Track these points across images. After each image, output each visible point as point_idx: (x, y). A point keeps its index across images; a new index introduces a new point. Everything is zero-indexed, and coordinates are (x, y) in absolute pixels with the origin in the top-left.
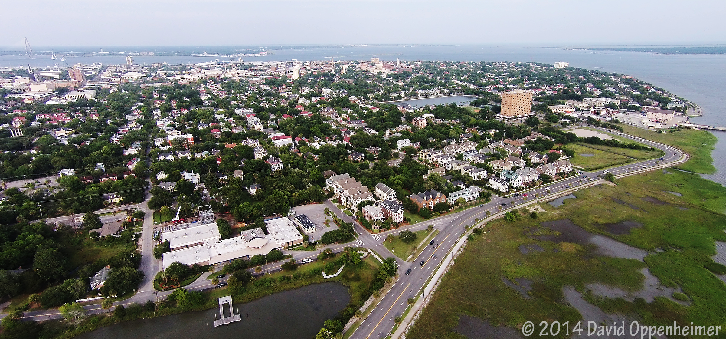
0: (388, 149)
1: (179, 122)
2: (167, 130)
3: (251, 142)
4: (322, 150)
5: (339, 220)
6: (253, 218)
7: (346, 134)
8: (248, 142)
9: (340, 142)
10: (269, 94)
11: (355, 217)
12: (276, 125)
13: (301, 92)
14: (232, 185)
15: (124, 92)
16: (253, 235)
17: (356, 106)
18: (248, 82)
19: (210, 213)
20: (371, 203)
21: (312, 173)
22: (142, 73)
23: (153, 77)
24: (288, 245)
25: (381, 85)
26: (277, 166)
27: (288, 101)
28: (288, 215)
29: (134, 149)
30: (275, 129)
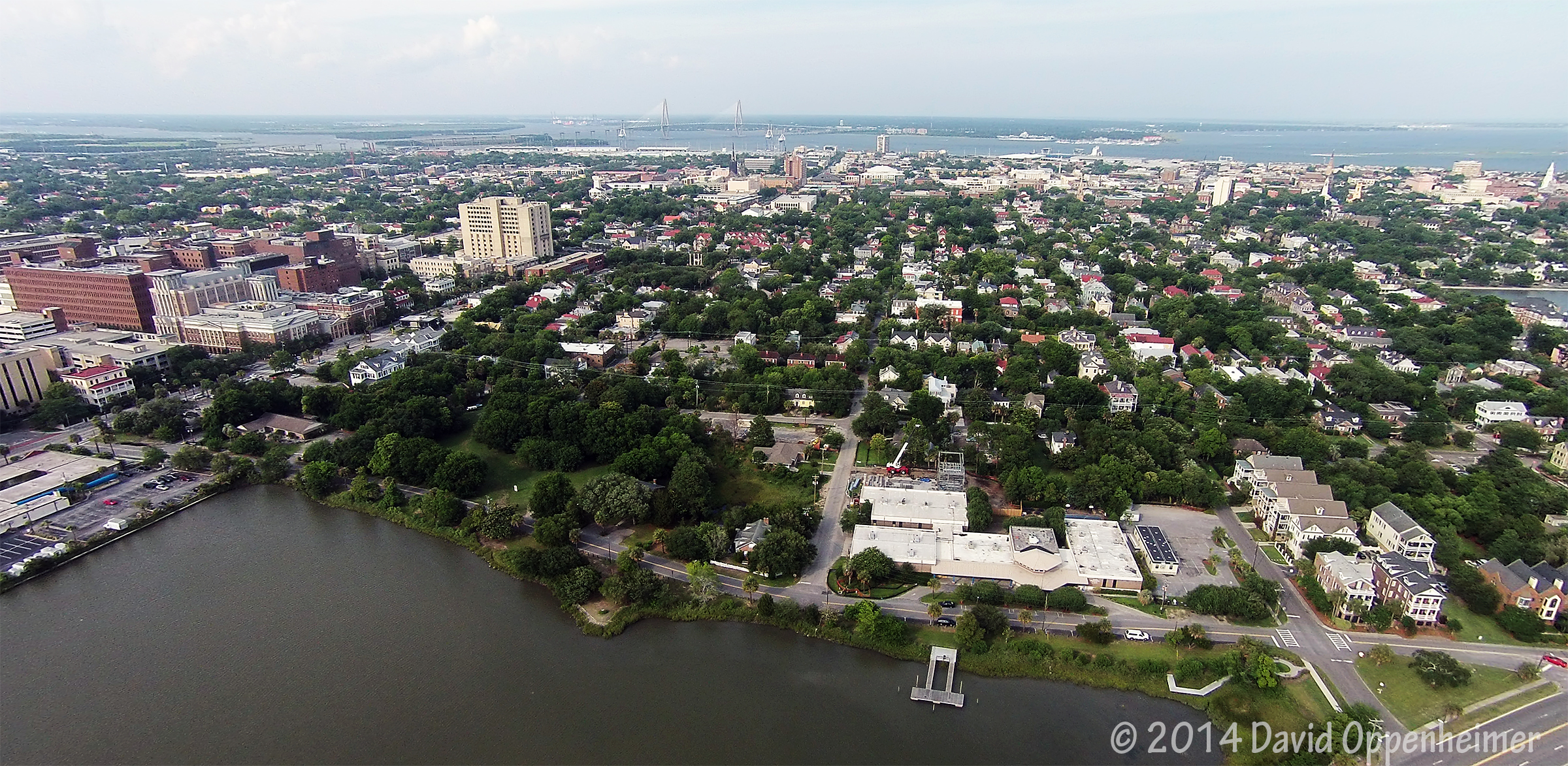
0: (1440, 418)
1: (943, 273)
2: (917, 287)
3: (1078, 338)
4: (1245, 386)
5: (1246, 566)
6: (1042, 505)
7: (1320, 358)
8: (1073, 338)
9: (1299, 376)
10: (1145, 235)
11: (1292, 571)
12: (1145, 308)
13: (1223, 237)
14: (1015, 422)
15: (861, 203)
16: (1033, 541)
17: (1370, 288)
18: (1101, 203)
19: (958, 469)
20: (1345, 548)
21: (1206, 436)
22: (899, 168)
23: (916, 177)
24: (1104, 586)
25: (1466, 239)
26: (1123, 401)
27: (1187, 257)
28: (1122, 518)
29: (853, 314)
30: (1139, 317)
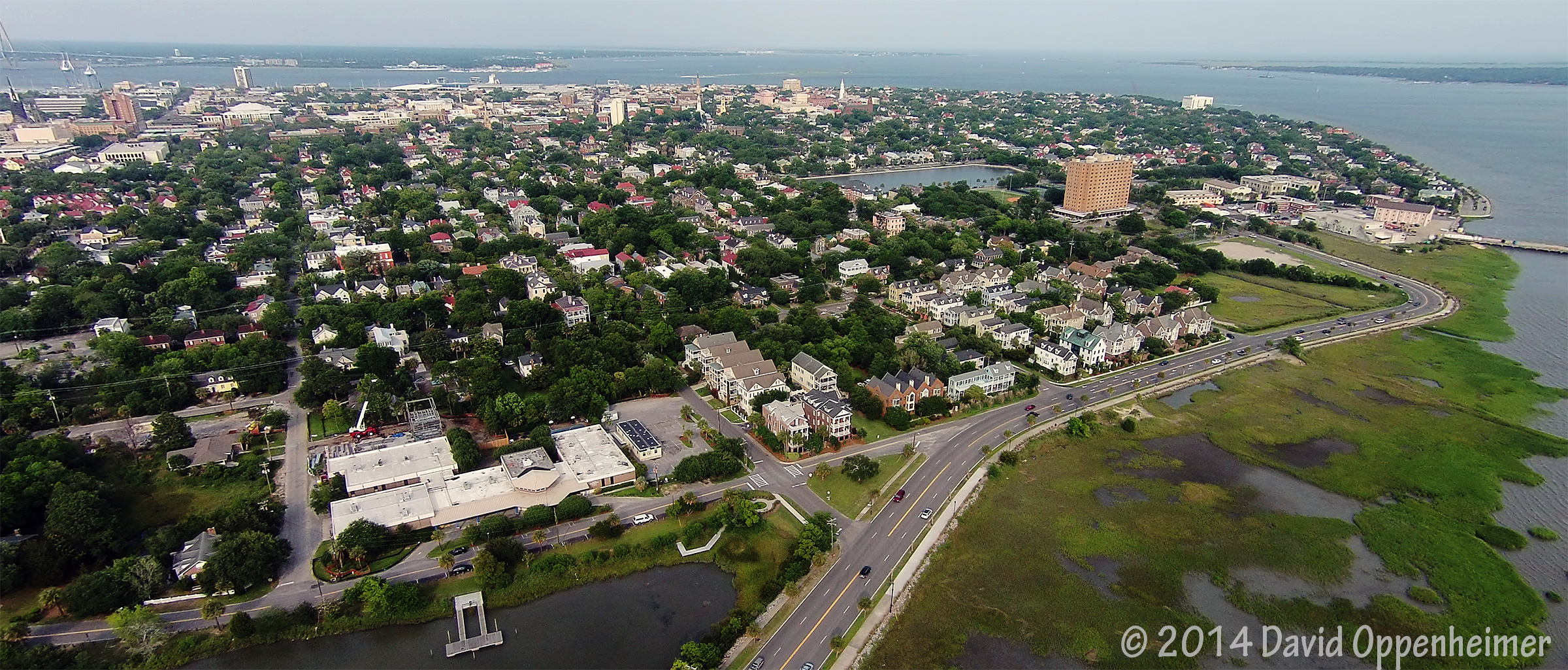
0: (818, 280)
1: (360, 217)
2: (332, 235)
3: (520, 262)
4: (677, 280)
5: (713, 432)
6: (526, 428)
7: (727, 248)
8: (513, 262)
9: (716, 265)
10: (559, 157)
11: (748, 426)
12: (575, 225)
13: (628, 153)
14: (479, 355)
15: (233, 148)
16: (528, 464)
17: (748, 184)
18: (510, 130)
19: (432, 415)
20: (781, 396)
21: (656, 330)
22: (273, 106)
23: (297, 115)
24: (603, 485)
25: (804, 140)
26: (577, 314)
27: (601, 173)
28: (603, 420)
29: (260, 276)
30: (572, 234)
